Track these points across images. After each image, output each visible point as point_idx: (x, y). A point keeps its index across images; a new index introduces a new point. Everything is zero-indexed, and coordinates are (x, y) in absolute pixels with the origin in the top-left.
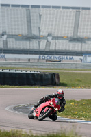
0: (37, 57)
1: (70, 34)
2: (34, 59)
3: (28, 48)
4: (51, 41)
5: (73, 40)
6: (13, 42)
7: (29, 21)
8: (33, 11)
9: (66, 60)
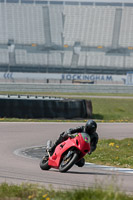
0: (59, 76)
1: (108, 43)
4: (81, 53)
6: (23, 55)
7: (47, 25)
9: (102, 81)
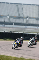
8: (19, 6)
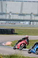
0: (5, 22)
1: (19, 12)
2: (4, 23)
3: (1, 18)
4: (11, 15)
5: (20, 15)
7: (2, 7)
9: (17, 23)
